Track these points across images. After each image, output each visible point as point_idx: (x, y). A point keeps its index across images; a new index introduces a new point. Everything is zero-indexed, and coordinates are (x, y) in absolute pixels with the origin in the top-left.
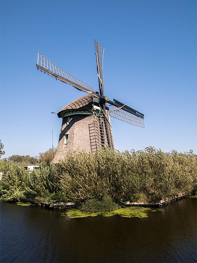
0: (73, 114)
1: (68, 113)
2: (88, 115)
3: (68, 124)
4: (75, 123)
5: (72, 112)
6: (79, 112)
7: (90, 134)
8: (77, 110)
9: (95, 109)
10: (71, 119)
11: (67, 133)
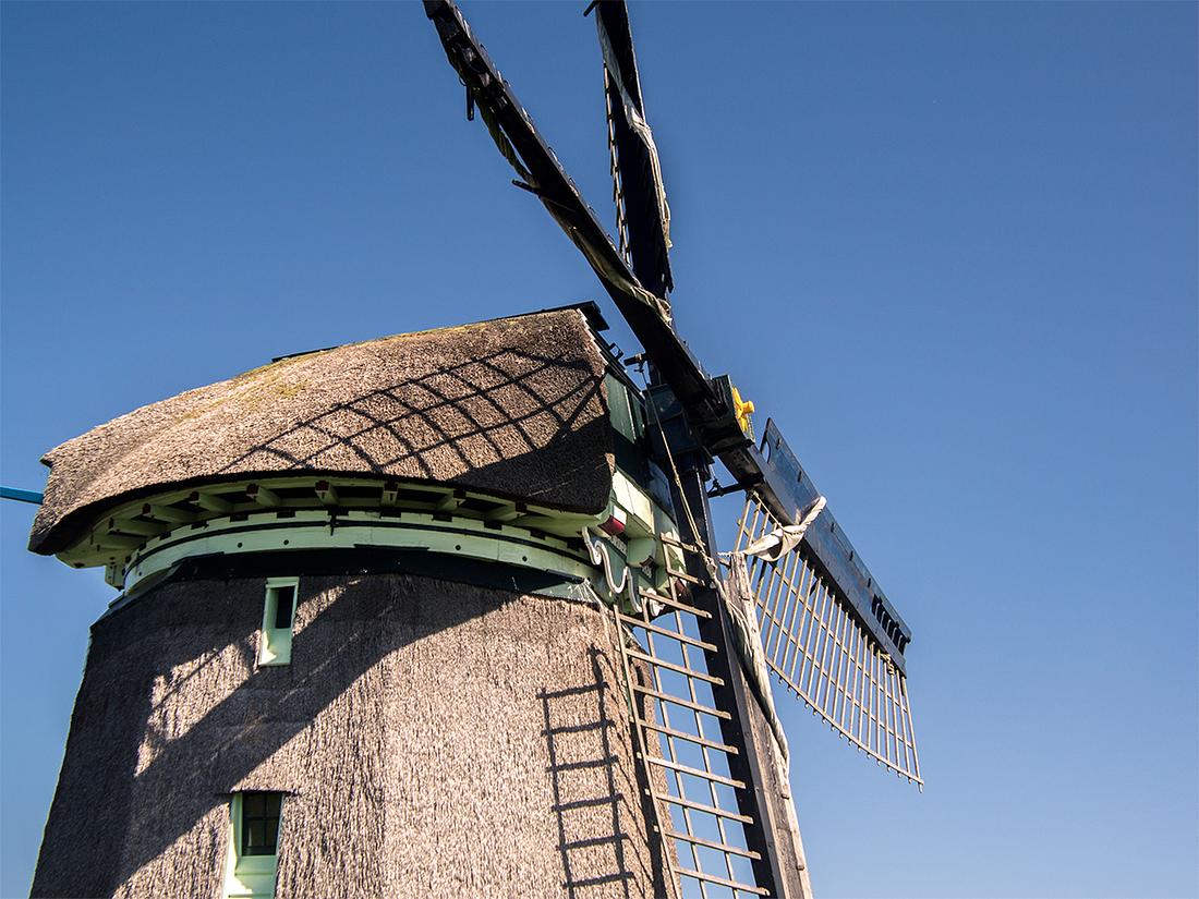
0: (346, 538)
1: (272, 518)
2: (530, 581)
3: (270, 649)
4: (391, 660)
5: (334, 510)
6: (427, 519)
7: (557, 809)
8: (404, 495)
9: (620, 516)
10: (331, 596)
11: (261, 778)
